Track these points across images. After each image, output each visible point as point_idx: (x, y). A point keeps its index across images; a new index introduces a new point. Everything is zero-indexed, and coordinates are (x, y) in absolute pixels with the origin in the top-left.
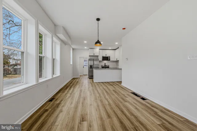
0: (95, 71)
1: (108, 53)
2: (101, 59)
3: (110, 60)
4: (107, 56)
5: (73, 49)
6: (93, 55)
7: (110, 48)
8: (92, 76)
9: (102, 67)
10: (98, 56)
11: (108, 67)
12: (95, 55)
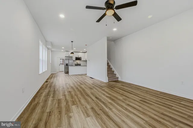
0: (70, 68)
1: (80, 55)
2: (74, 59)
3: (81, 60)
4: (79, 57)
5: (51, 51)
6: (68, 56)
7: (81, 52)
8: (68, 72)
9: (75, 65)
10: (72, 57)
11: (80, 65)
12: (70, 56)
